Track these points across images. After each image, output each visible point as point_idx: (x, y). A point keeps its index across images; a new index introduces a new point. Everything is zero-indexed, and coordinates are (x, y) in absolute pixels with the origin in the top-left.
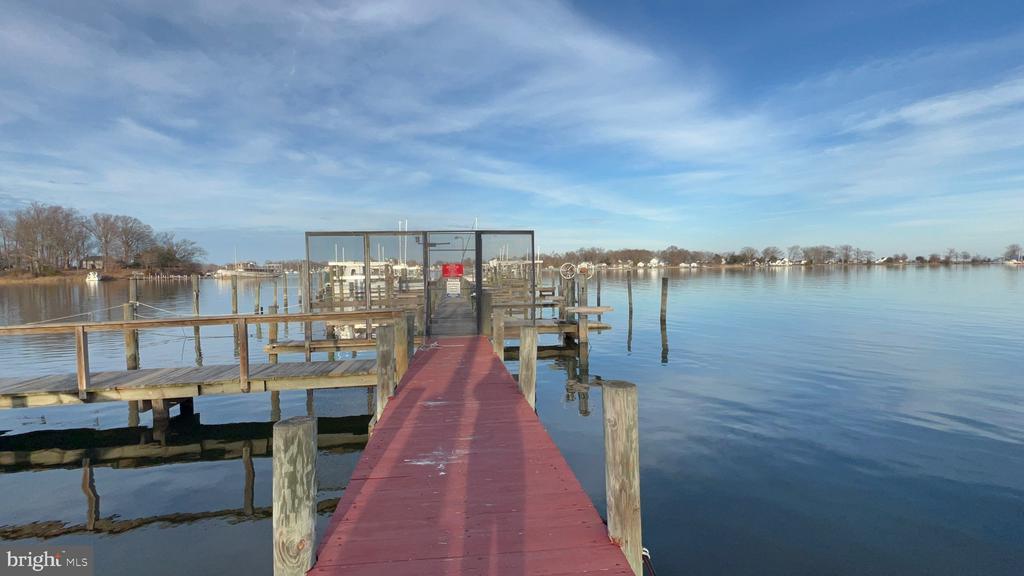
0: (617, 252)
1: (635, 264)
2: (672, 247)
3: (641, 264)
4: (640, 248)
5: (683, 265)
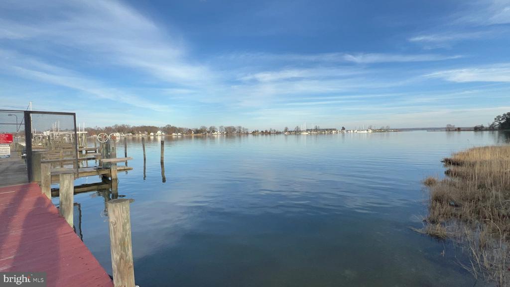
0: (138, 128)
1: (149, 134)
2: (168, 125)
3: (152, 134)
4: (151, 125)
5: (174, 134)
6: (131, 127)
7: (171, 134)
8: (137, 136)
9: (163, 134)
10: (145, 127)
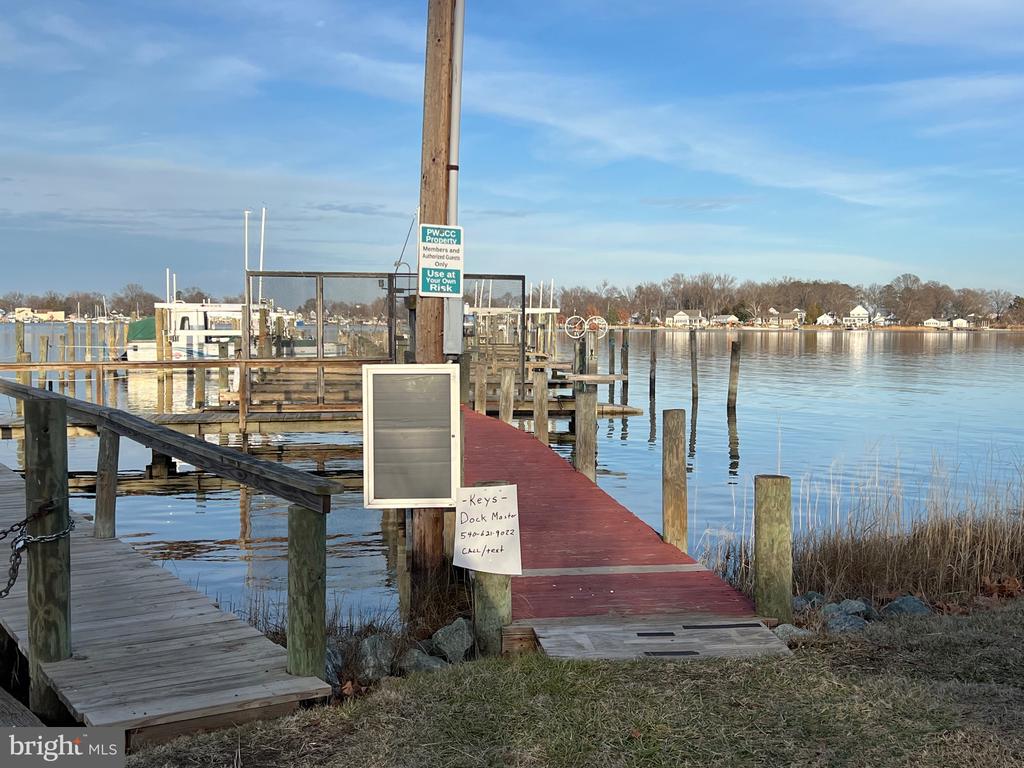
0: (766, 288)
1: (812, 319)
3: (825, 319)
4: (826, 279)
5: (931, 322)
6: (737, 285)
7: (918, 322)
8: (757, 327)
9: (879, 319)
10: (798, 285)
